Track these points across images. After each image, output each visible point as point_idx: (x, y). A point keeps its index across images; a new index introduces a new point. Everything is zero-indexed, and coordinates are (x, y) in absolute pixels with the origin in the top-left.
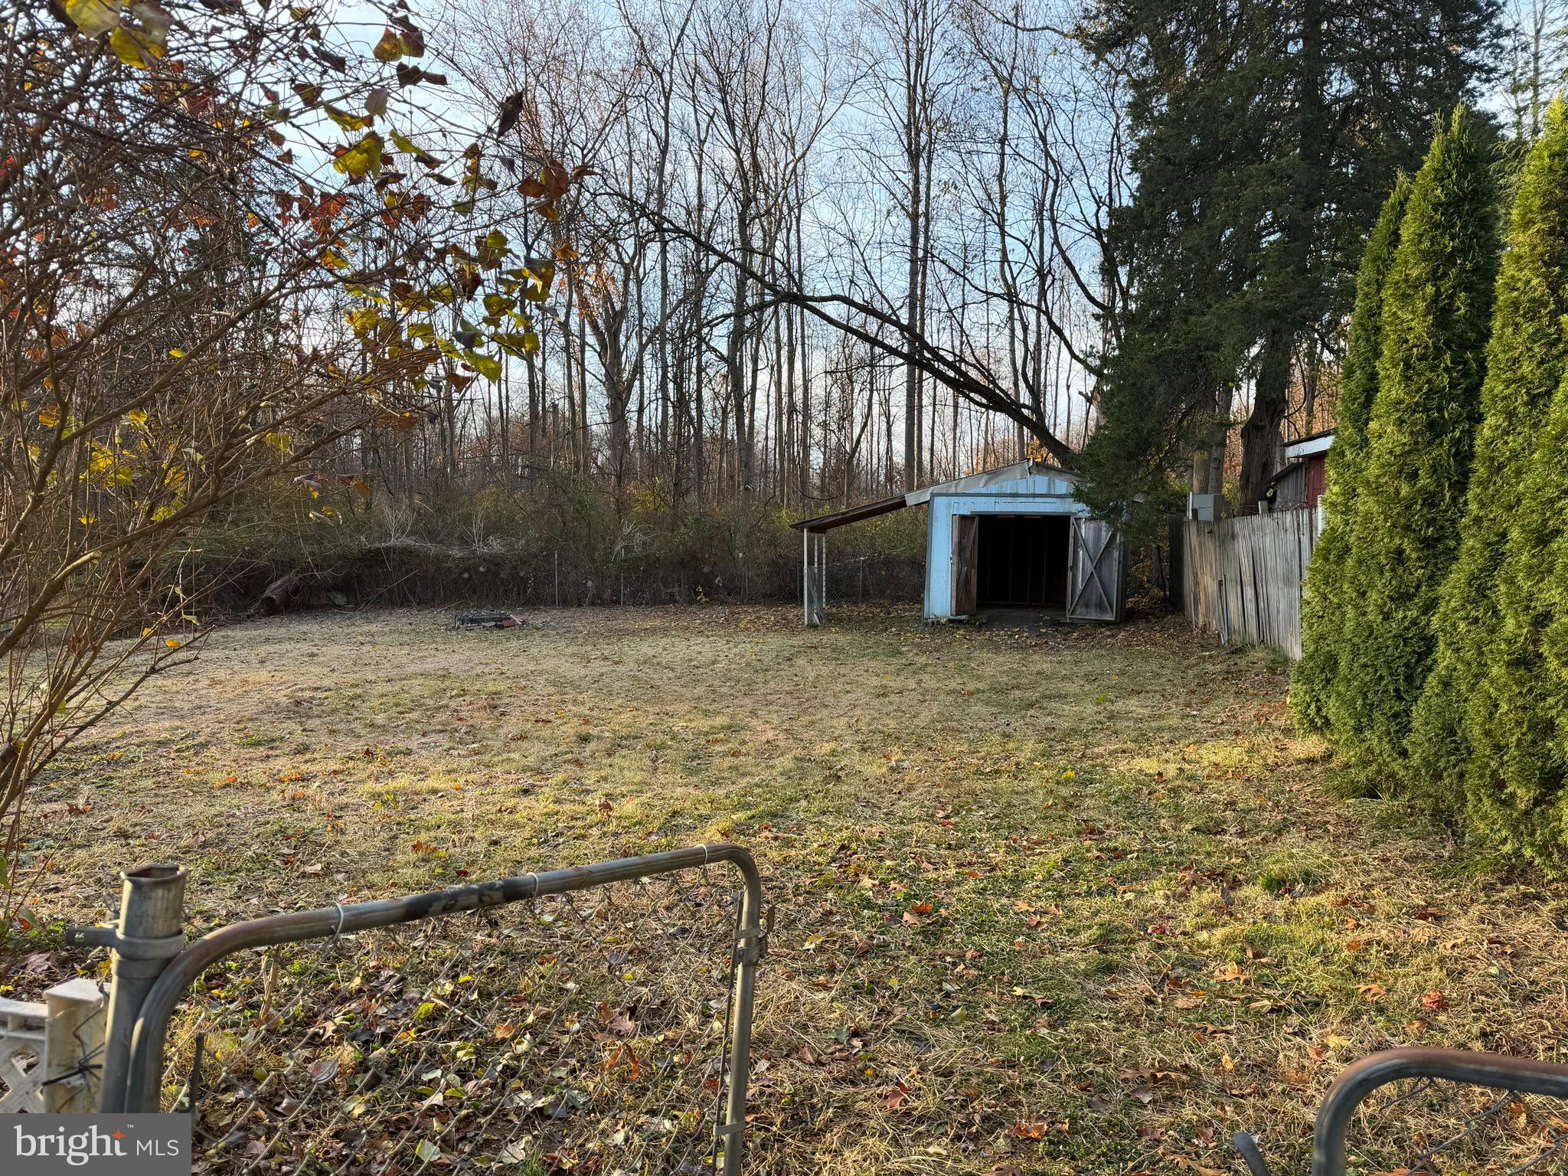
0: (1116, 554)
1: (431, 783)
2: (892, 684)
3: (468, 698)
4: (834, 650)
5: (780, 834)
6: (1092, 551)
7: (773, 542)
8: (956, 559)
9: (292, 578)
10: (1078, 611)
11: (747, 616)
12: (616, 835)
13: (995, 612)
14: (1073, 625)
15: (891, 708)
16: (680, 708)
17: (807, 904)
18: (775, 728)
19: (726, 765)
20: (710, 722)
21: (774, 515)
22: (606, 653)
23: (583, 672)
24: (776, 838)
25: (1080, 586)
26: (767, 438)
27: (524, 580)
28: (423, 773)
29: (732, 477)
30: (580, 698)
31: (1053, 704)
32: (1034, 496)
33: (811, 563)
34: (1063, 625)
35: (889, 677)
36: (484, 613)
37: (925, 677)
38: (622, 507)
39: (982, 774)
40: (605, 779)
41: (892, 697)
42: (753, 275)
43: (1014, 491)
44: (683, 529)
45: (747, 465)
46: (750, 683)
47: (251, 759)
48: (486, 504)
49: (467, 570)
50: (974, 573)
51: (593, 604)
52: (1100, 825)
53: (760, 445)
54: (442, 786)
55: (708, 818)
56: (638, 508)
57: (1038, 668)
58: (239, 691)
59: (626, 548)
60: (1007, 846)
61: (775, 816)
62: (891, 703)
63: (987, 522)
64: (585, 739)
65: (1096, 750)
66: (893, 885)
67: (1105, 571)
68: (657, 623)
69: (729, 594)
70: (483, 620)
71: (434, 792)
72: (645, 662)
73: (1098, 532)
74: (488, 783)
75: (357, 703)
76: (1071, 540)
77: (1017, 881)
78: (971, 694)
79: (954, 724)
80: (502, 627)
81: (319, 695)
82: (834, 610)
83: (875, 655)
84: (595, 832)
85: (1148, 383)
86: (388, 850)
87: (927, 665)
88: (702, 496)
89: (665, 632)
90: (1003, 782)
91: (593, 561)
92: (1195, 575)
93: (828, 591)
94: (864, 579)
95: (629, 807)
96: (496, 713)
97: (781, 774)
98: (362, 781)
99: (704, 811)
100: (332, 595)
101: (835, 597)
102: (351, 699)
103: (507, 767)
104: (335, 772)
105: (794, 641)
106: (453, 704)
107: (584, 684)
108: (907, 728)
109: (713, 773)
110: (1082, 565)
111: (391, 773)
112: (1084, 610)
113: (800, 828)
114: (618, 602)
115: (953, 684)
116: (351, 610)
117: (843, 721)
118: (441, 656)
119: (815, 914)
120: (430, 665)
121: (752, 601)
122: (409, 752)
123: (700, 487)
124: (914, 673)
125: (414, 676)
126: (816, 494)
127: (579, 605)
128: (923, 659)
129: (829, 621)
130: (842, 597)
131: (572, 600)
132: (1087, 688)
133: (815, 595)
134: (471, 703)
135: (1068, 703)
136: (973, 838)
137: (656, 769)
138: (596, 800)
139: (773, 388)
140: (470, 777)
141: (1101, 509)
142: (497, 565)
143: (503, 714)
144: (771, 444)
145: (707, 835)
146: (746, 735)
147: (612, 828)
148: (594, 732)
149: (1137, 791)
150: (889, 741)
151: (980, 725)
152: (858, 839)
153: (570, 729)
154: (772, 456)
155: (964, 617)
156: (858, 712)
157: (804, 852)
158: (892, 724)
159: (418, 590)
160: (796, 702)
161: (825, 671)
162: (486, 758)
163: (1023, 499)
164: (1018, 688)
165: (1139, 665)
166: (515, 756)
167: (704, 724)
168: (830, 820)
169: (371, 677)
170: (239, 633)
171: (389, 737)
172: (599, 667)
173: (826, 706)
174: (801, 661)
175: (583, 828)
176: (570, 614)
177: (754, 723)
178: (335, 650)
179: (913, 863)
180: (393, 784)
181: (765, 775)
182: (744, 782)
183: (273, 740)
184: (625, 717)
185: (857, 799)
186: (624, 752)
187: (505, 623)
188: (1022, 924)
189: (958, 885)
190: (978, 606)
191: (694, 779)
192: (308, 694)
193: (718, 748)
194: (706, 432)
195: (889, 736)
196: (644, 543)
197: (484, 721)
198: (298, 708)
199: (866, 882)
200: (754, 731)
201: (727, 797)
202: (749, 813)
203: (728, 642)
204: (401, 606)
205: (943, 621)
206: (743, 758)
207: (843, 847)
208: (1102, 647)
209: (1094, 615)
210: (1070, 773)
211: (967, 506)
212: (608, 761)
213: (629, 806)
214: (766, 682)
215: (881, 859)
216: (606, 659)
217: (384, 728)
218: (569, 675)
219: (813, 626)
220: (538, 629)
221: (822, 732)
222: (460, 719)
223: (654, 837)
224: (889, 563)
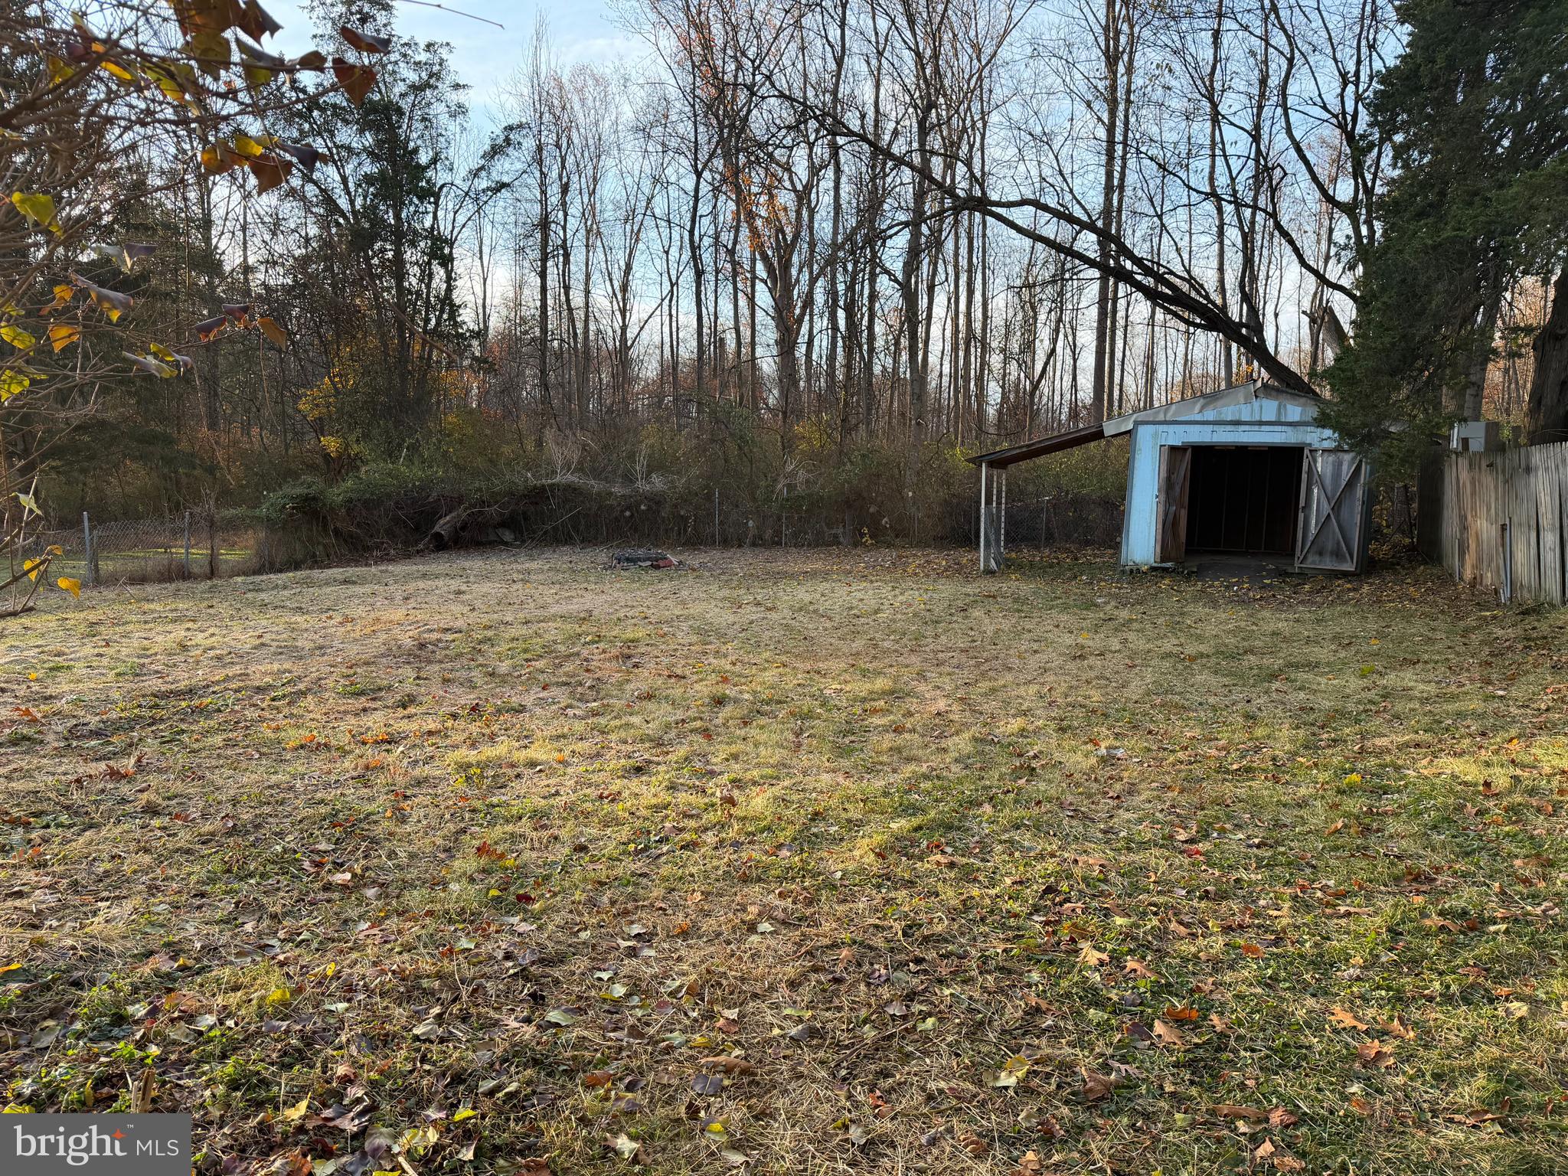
0: (1359, 493)
1: (533, 753)
2: (1091, 643)
3: (602, 645)
4: (1016, 600)
5: (957, 859)
6: (1329, 488)
7: (946, 481)
8: (1163, 498)
9: (461, 513)
10: (1310, 559)
11: (916, 560)
12: (736, 844)
13: (1206, 560)
14: (1303, 576)
15: (1092, 674)
16: (836, 665)
17: (1001, 991)
18: (947, 696)
19: (886, 745)
20: (868, 686)
21: (947, 453)
22: (759, 597)
23: (731, 619)
24: (952, 865)
25: (1313, 529)
26: (941, 375)
27: (685, 519)
28: (526, 739)
29: (903, 415)
30: (723, 649)
31: (1302, 676)
32: (1261, 423)
33: (988, 502)
34: (1291, 575)
35: (1085, 634)
36: (641, 552)
37: (1131, 636)
38: (788, 444)
39: (1227, 772)
40: (735, 757)
41: (1092, 660)
42: (932, 180)
43: (1236, 418)
44: (848, 466)
45: (919, 398)
46: (918, 637)
47: (346, 712)
48: (652, 441)
49: (629, 508)
50: (1184, 513)
51: (754, 545)
52: (1424, 866)
53: (934, 384)
54: (544, 757)
55: (860, 824)
56: (803, 446)
57: (1271, 627)
58: (368, 631)
59: (789, 486)
60: (1295, 898)
61: (949, 827)
62: (1091, 668)
63: (1202, 455)
64: (719, 701)
65: (1379, 742)
66: (1131, 964)
67: (1345, 512)
68: (819, 565)
69: (897, 536)
70: (639, 559)
71: (532, 764)
72: (801, 609)
73: (1338, 465)
74: (598, 755)
75: (484, 647)
76: (1304, 476)
77: (1324, 964)
78: (1192, 659)
79: (1177, 698)
80: (657, 567)
81: (449, 637)
82: (1013, 555)
83: (1065, 608)
84: (710, 838)
85: (1423, 279)
86: (447, 850)
87: (1131, 621)
88: (871, 433)
89: (826, 576)
90: (1259, 785)
91: (754, 499)
92: (1463, 518)
93: (1007, 534)
94: (1048, 521)
95: (758, 802)
96: (629, 663)
97: (957, 761)
98: (455, 747)
99: (855, 813)
100: (500, 531)
101: (1013, 541)
102: (480, 642)
103: (623, 734)
104: (430, 733)
105: (969, 589)
106: (585, 653)
107: (731, 632)
108: (1115, 701)
109: (868, 753)
110: (1316, 505)
111: (492, 737)
112: (1317, 558)
113: (985, 849)
114: (779, 543)
115: (1168, 645)
116: (518, 547)
117: (1033, 689)
118: (589, 596)
119: (1013, 1013)
120: (574, 607)
121: (922, 544)
122: (521, 709)
123: (868, 424)
124: (1116, 630)
125: (553, 618)
126: (992, 430)
127: (740, 546)
128: (1124, 614)
129: (1007, 567)
130: (1022, 540)
131: (731, 540)
132: (1342, 654)
133: (992, 537)
134: (604, 652)
135: (1323, 674)
136: (1237, 881)
137: (799, 745)
138: (717, 789)
139: (949, 321)
140: (580, 746)
141: (1351, 436)
142: (658, 503)
143: (636, 666)
144: (945, 380)
145: (857, 853)
146: (912, 704)
147: (731, 834)
148: (730, 691)
149: (1460, 808)
150: (1093, 719)
151: (1212, 700)
152: (1070, 876)
153: (704, 689)
154: (946, 395)
155: (1169, 564)
156: (1050, 678)
157: (993, 892)
158: (1096, 696)
159: (582, 528)
160: (972, 662)
161: (1006, 625)
162: (603, 721)
163: (1247, 428)
164: (1252, 652)
165: (1397, 628)
166: (636, 720)
167: (862, 687)
168: (1026, 839)
169: (509, 618)
170: (398, 569)
171: (506, 689)
172: (750, 613)
173: (1010, 669)
174: (977, 613)
175: (696, 831)
176: (730, 554)
177: (922, 688)
178: (486, 587)
179: (1155, 922)
180: (488, 752)
181: (936, 761)
182: (909, 769)
183: (380, 689)
184: (770, 676)
185: (1061, 806)
186: (763, 721)
187: (661, 563)
188: (1354, 1056)
189: (1231, 967)
190: (1187, 552)
191: (845, 763)
192: (435, 636)
193: (877, 720)
194: (877, 369)
195: (1094, 712)
196: (807, 481)
197: (612, 672)
198: (421, 652)
199: (1091, 955)
200: (922, 699)
201: (886, 794)
202: (916, 821)
203: (894, 588)
204: (566, 543)
205: (1145, 568)
206: (907, 736)
207: (1049, 890)
208: (1345, 603)
209: (1329, 564)
210: (1355, 777)
211: (1178, 436)
212: (742, 733)
213: (759, 800)
214: (937, 636)
215: (1107, 913)
216: (758, 604)
217: (504, 679)
218: (716, 621)
219: (989, 572)
220: (694, 570)
221: (1007, 703)
222: (588, 671)
223: (785, 853)
224: (1077, 503)
